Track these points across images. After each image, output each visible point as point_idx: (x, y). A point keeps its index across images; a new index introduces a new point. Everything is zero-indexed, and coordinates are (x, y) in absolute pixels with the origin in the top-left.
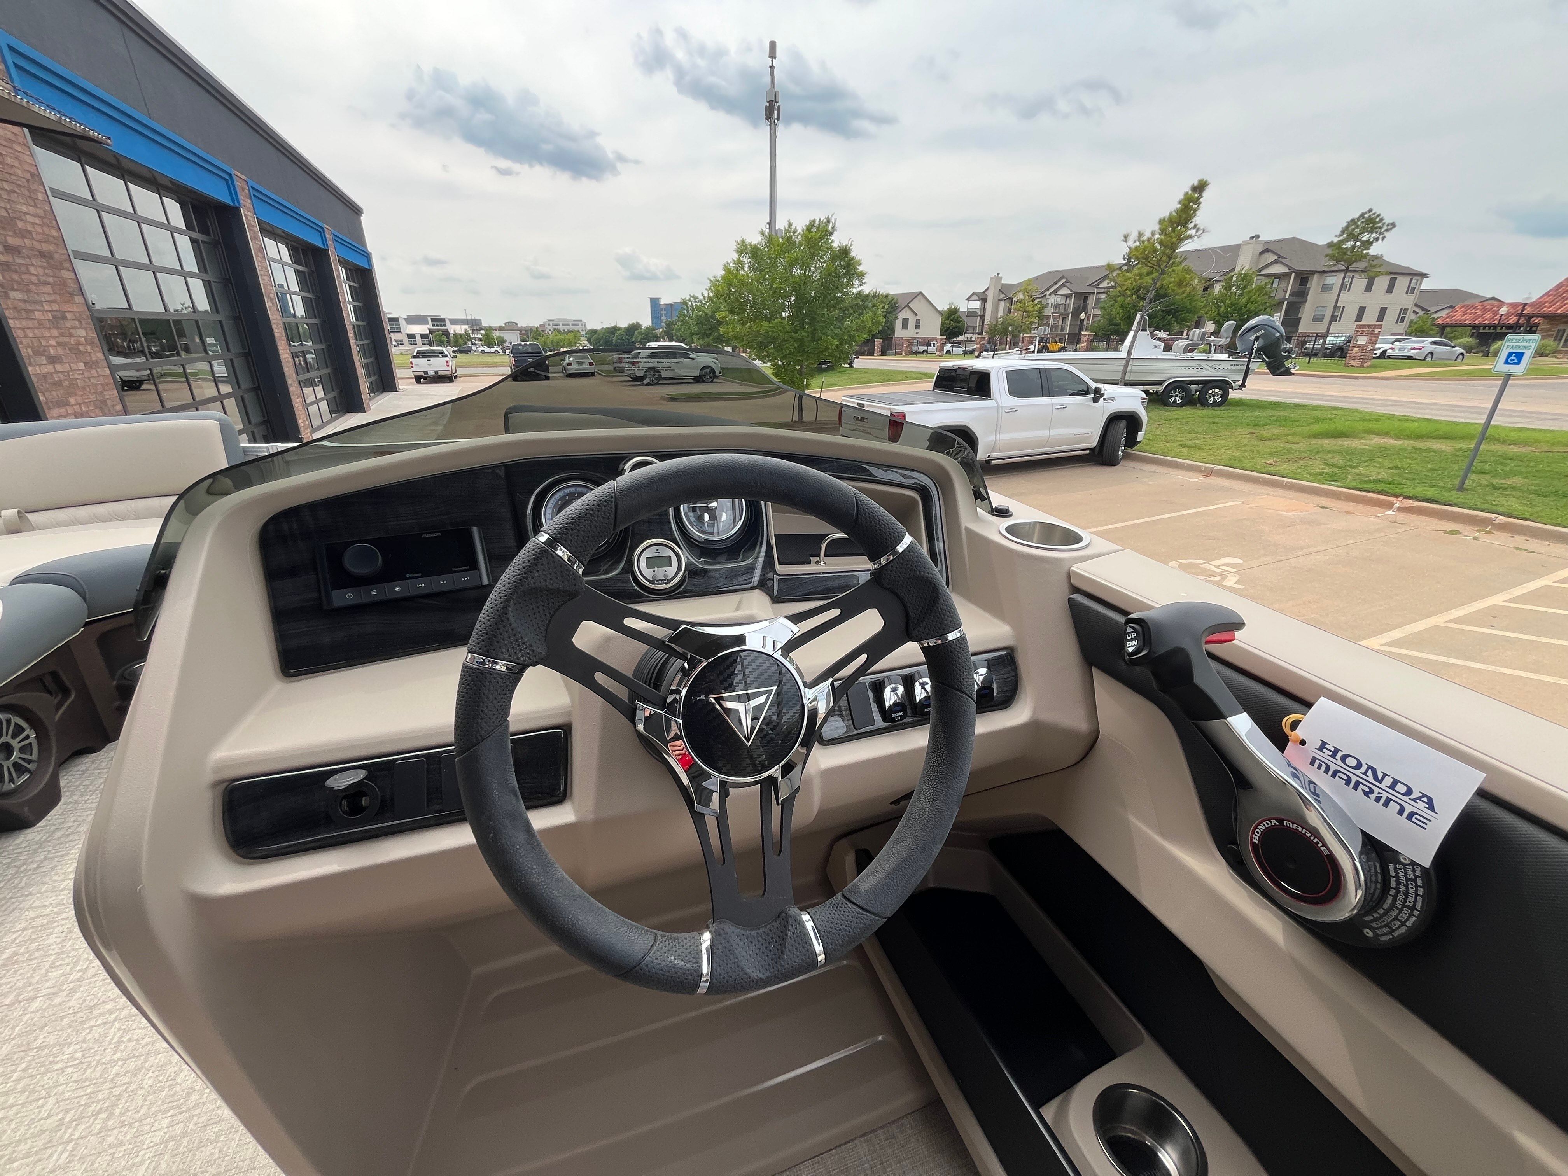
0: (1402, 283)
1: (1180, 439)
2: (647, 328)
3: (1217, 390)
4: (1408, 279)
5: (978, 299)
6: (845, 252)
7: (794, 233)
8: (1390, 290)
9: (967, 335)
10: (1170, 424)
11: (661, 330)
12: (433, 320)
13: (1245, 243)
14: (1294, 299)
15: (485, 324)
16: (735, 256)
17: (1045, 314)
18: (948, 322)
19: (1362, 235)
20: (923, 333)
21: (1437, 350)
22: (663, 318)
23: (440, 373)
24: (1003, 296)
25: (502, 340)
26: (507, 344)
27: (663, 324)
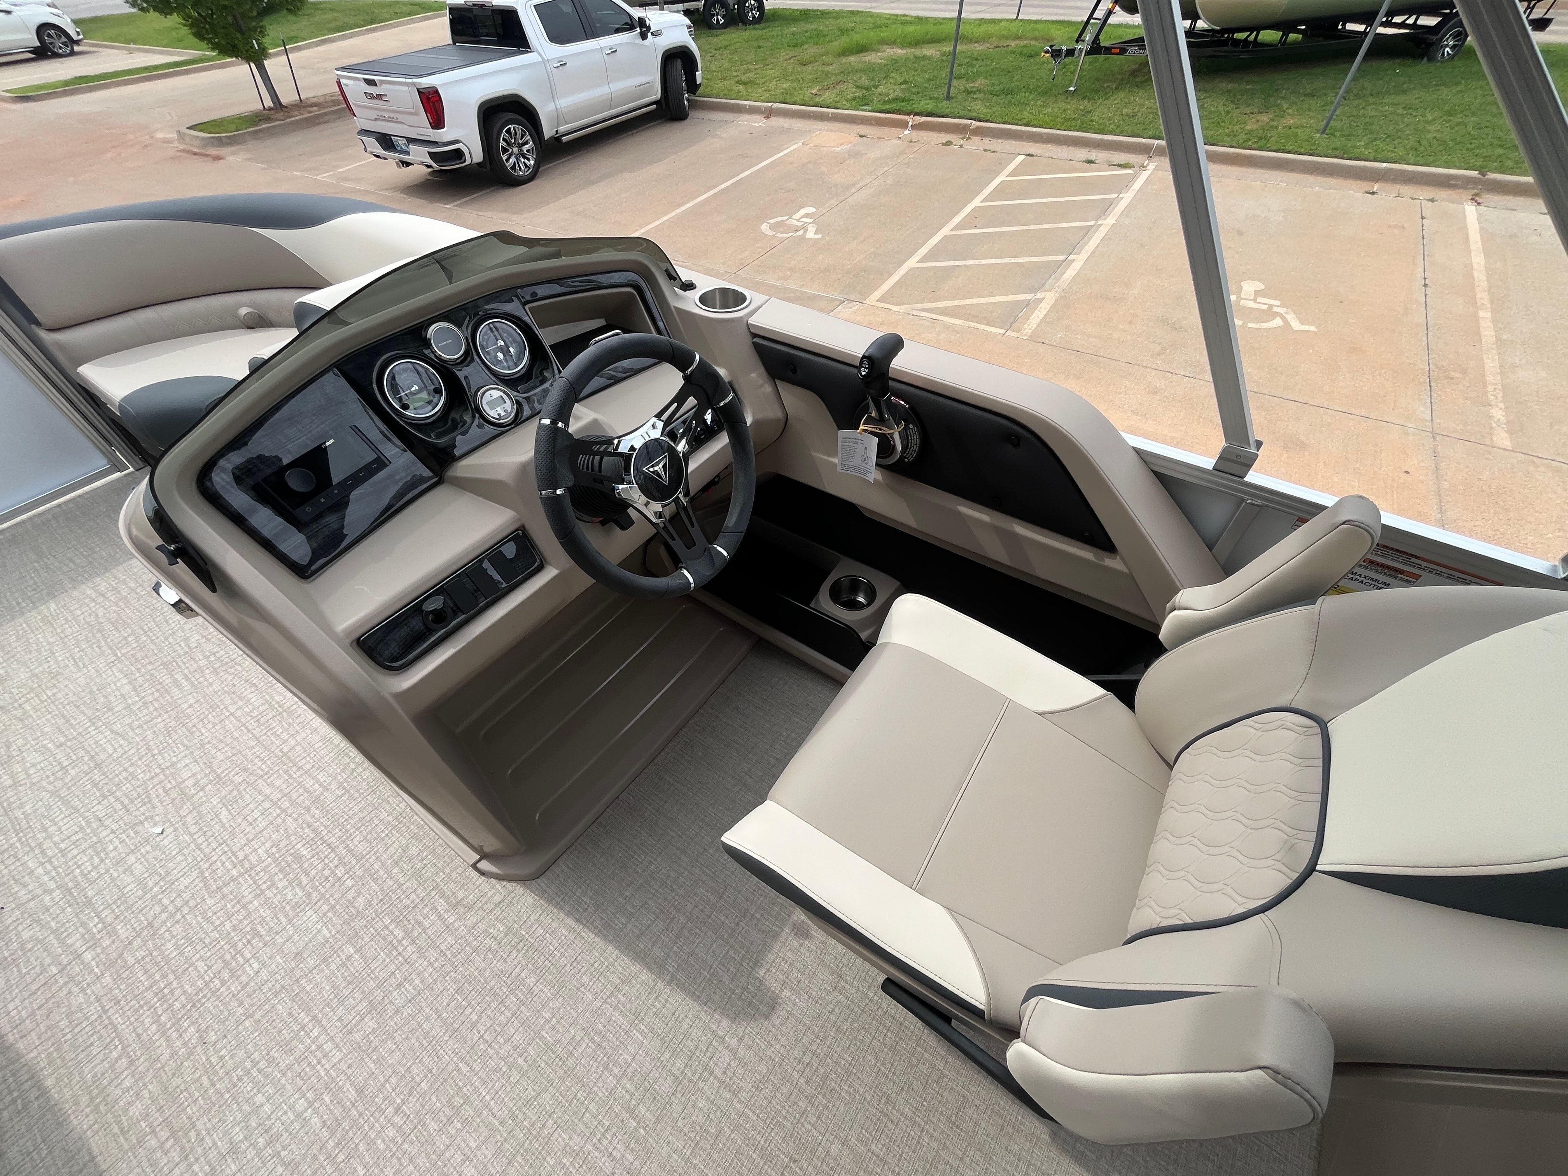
1: (735, 74)
10: (722, 55)
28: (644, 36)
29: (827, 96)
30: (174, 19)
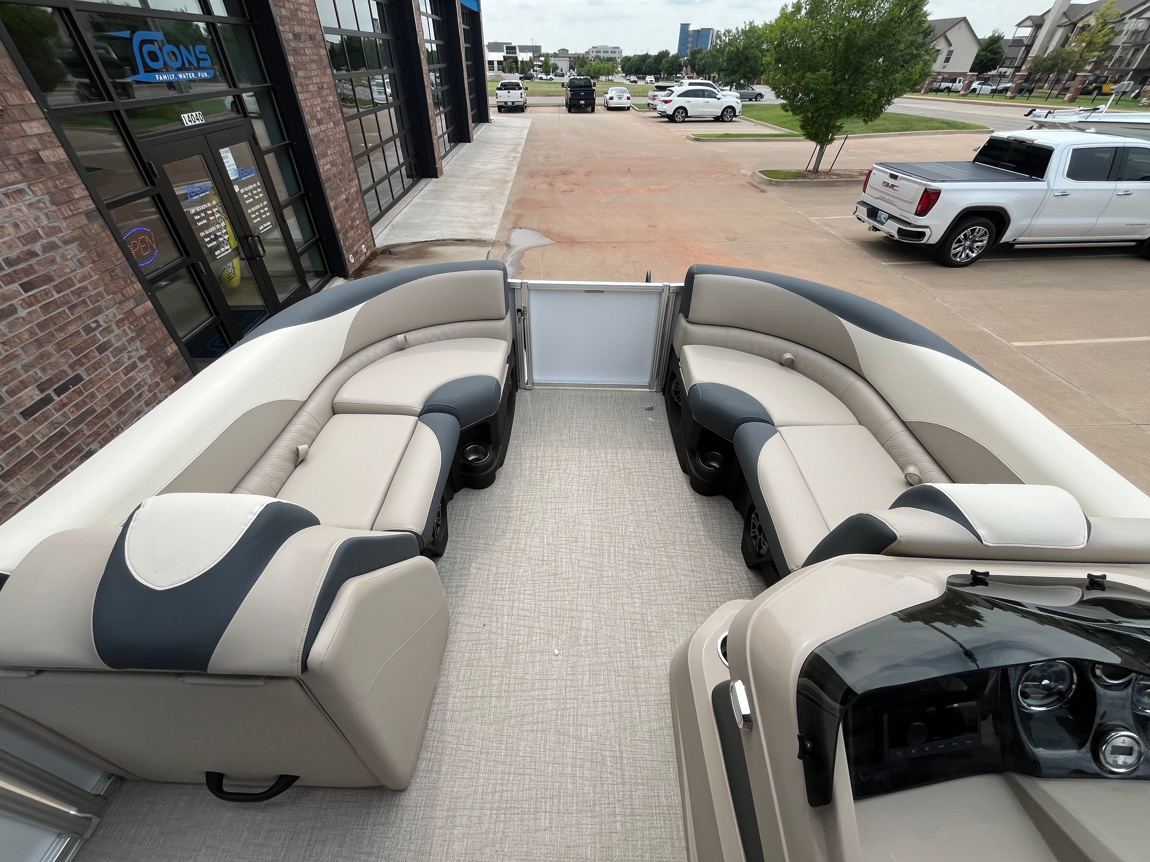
2: (673, 56)
5: (1031, 24)
9: (1002, 69)
11: (686, 58)
12: (507, 48)
15: (543, 51)
18: (984, 53)
20: (952, 68)
22: (689, 45)
23: (516, 104)
24: (1066, 20)
25: (556, 68)
26: (559, 71)
27: (689, 52)
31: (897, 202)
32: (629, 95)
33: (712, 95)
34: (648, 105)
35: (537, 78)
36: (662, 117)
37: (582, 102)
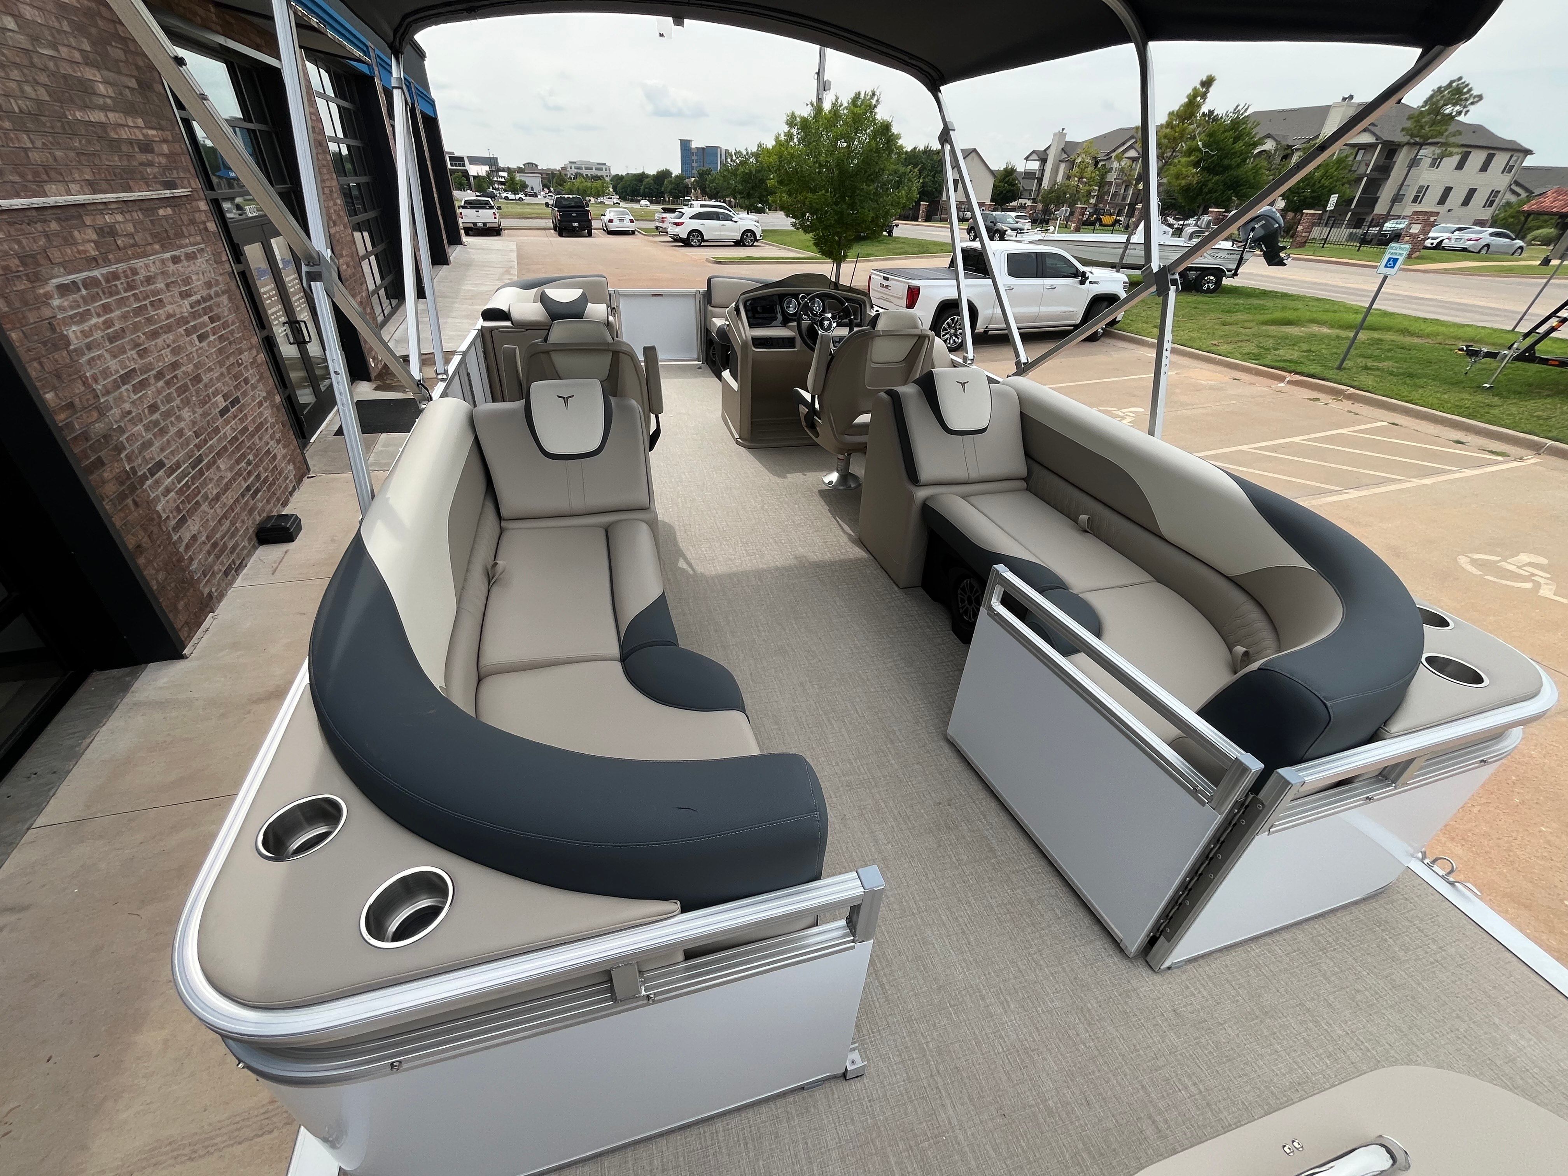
0: (1501, 160)
2: (677, 177)
3: (1212, 278)
4: (1507, 156)
5: (1037, 158)
6: (886, 128)
7: (840, 106)
8: (1484, 168)
9: (1020, 201)
11: (693, 179)
12: (452, 159)
13: (1336, 106)
14: (1376, 175)
15: (502, 164)
16: (786, 129)
17: (1108, 180)
18: (1002, 184)
19: (1445, 107)
21: (1493, 243)
22: (695, 165)
23: (488, 225)
24: (1065, 156)
25: (524, 186)
26: (528, 190)
27: (695, 172)
28: (1082, 283)
29: (1223, 348)
30: (809, 236)
31: (892, 299)
32: (632, 218)
33: (728, 218)
34: (657, 228)
35: (500, 197)
36: (676, 240)
37: (576, 224)
